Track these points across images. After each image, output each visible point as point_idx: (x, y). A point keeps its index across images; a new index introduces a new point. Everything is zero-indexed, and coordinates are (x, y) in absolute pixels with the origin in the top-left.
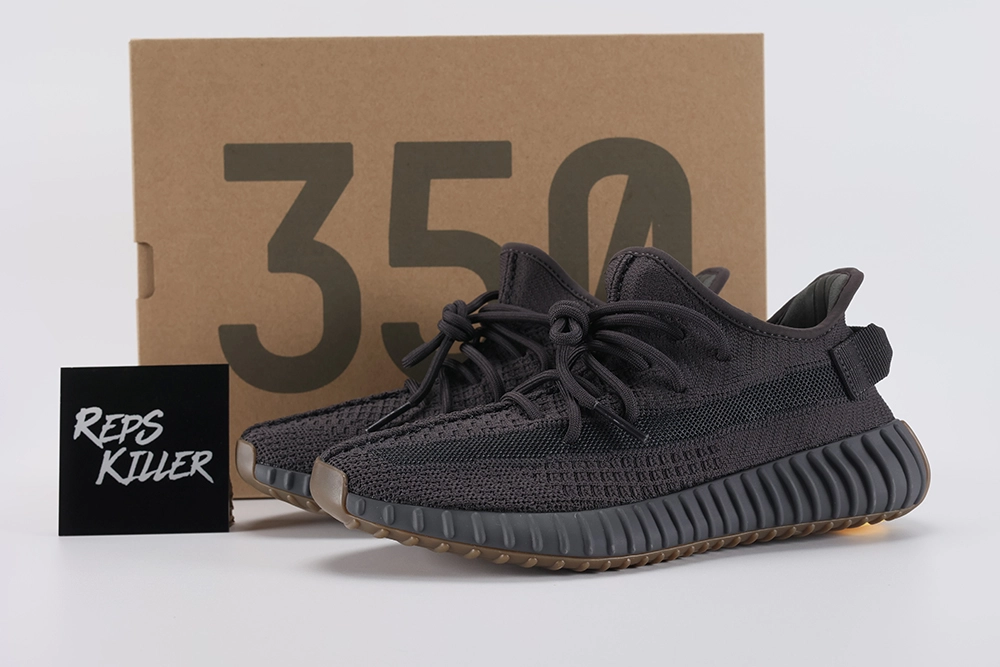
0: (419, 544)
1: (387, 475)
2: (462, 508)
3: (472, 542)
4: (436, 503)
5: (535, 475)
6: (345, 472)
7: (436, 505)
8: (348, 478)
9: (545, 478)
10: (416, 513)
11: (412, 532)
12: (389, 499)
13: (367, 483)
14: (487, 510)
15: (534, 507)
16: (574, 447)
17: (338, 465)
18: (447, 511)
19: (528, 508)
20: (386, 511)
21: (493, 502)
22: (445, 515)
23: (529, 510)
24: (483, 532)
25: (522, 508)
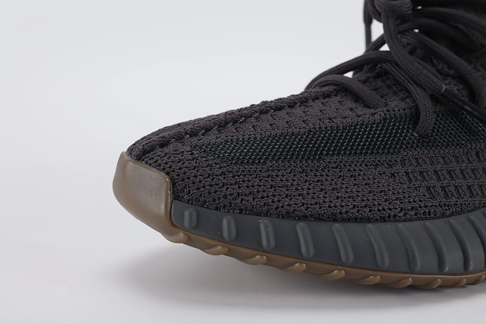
0: (269, 263)
1: (221, 178)
2: (319, 218)
3: (339, 262)
4: (288, 213)
5: (393, 175)
6: (168, 174)
7: (288, 216)
8: (174, 183)
9: (405, 178)
10: (264, 224)
11: (260, 249)
12: (228, 208)
13: (198, 189)
14: (349, 220)
15: (401, 214)
16: (426, 141)
17: (157, 166)
18: (302, 224)
19: (395, 216)
20: (227, 223)
21: (355, 210)
22: (301, 226)
23: (395, 219)
24: (350, 250)
25: (389, 217)
